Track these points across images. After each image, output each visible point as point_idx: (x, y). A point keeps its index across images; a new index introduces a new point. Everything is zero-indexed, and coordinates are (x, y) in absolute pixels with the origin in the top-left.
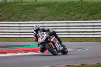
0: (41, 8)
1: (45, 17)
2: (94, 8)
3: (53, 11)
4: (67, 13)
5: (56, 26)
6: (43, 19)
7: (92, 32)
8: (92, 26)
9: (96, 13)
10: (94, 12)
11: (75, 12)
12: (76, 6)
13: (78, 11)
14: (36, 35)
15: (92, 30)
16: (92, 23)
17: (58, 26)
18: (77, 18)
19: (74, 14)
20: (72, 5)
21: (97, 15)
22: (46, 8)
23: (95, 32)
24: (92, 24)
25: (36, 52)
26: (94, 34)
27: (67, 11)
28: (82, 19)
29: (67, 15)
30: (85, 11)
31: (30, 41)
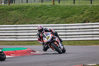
0: (14, 12)
1: (18, 20)
2: (66, 12)
3: (26, 15)
4: (40, 17)
5: (29, 30)
6: (16, 22)
7: (64, 35)
8: (64, 29)
9: (68, 17)
10: (66, 16)
11: (47, 16)
12: (48, 10)
13: (50, 14)
14: (39, 35)
15: (64, 34)
16: (64, 26)
17: (31, 30)
18: (49, 22)
19: (47, 18)
20: (45, 9)
21: (69, 18)
22: (19, 11)
23: (67, 35)
24: (64, 28)
25: (9, 55)
26: (66, 38)
27: (40, 15)
28: (54, 22)
29: (40, 19)
30: (58, 15)
31: (3, 45)
